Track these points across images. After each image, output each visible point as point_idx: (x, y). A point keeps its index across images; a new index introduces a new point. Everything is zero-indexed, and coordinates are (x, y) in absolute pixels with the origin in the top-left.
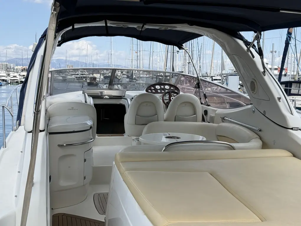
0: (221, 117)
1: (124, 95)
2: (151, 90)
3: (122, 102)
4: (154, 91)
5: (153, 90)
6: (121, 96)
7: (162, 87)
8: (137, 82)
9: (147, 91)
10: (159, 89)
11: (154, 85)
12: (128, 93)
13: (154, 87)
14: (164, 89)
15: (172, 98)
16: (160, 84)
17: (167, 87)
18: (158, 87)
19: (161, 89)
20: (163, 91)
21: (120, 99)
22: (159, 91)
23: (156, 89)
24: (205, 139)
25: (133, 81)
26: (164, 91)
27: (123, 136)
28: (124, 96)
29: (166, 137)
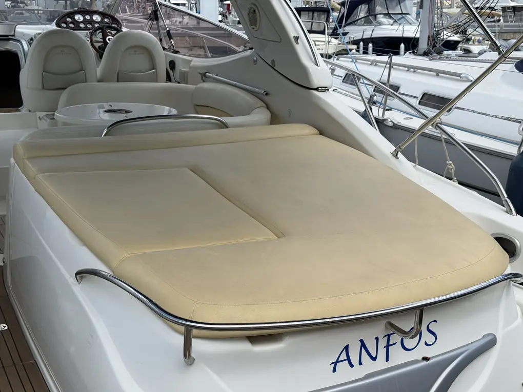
0: (199, 73)
1: (12, 34)
2: (66, 23)
3: (10, 46)
4: (71, 25)
5: (71, 23)
6: (8, 36)
7: (88, 17)
8: (26, 7)
9: (58, 25)
10: (81, 22)
11: (71, 15)
12: (21, 29)
13: (71, 18)
14: (92, 22)
15: (109, 39)
16: (83, 12)
17: (96, 18)
18: (79, 18)
19: (85, 21)
20: (89, 26)
21: (6, 42)
22: (82, 25)
23: (75, 22)
24: (174, 112)
25: (20, 7)
26: (91, 24)
27: (19, 111)
28: (14, 36)
29: (106, 111)
